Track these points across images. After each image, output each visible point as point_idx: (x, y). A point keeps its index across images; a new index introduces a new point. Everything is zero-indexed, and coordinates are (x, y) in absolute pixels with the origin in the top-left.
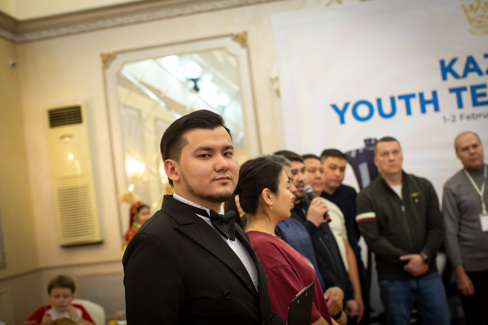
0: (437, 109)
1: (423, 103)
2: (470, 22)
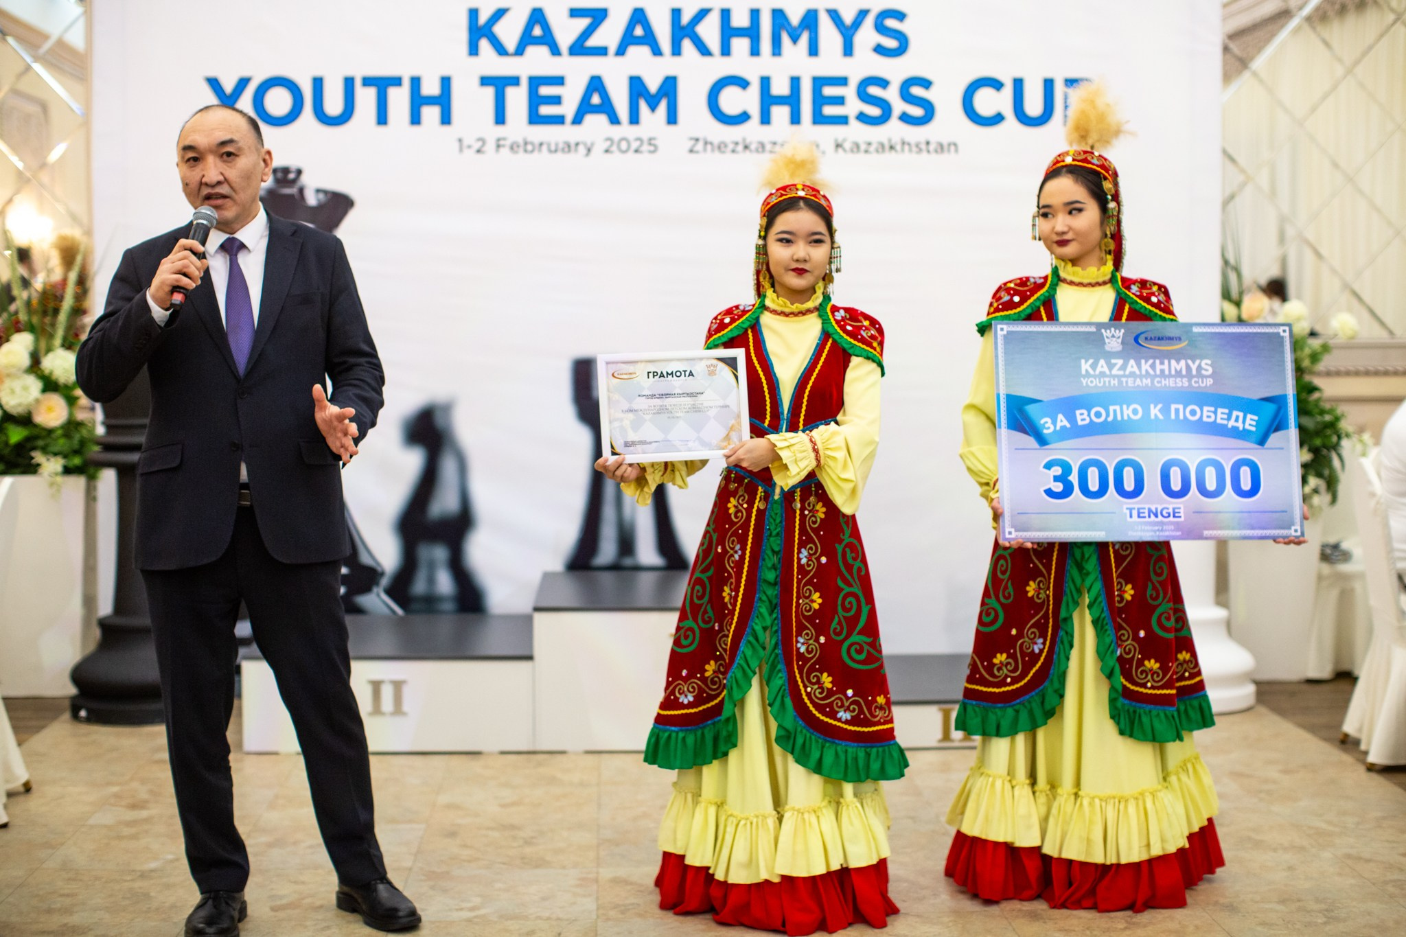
0: (446, 119)
1: (418, 101)
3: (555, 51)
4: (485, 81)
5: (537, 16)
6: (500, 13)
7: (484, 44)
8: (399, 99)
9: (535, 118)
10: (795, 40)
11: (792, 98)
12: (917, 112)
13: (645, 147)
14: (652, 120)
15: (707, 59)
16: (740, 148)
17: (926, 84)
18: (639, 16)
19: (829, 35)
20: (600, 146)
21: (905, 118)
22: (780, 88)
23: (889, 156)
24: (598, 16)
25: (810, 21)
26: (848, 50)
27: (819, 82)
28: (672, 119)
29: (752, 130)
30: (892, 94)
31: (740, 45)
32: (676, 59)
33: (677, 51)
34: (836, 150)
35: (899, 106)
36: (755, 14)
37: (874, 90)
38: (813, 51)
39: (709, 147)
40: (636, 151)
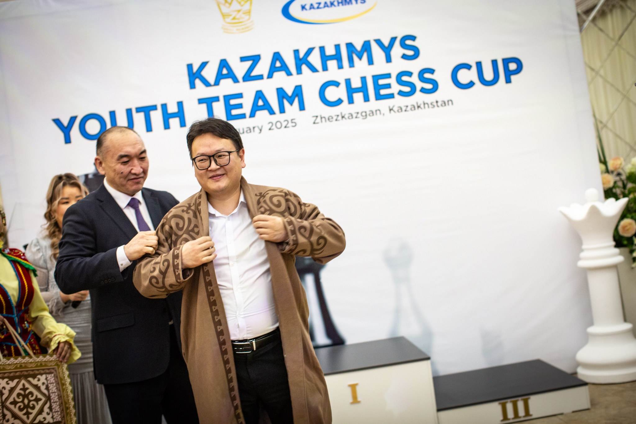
0: (183, 123)
1: (167, 117)
2: (224, 18)
3: (236, 80)
4: (201, 101)
5: (224, 64)
6: (204, 65)
7: (198, 82)
8: (157, 117)
9: (230, 117)
10: (360, 58)
11: (363, 89)
12: (429, 86)
13: (290, 124)
14: (292, 110)
15: (316, 74)
16: (340, 118)
17: (432, 71)
18: (277, 56)
19: (378, 53)
20: (266, 127)
21: (423, 90)
22: (356, 83)
23: (418, 111)
24: (255, 59)
25: (367, 46)
26: (389, 59)
27: (376, 78)
28: (302, 107)
29: (345, 107)
30: (414, 79)
31: (332, 64)
32: (300, 76)
33: (299, 71)
34: (390, 112)
35: (419, 85)
36: (337, 47)
37: (405, 78)
38: (371, 62)
39: (323, 119)
40: (285, 127)
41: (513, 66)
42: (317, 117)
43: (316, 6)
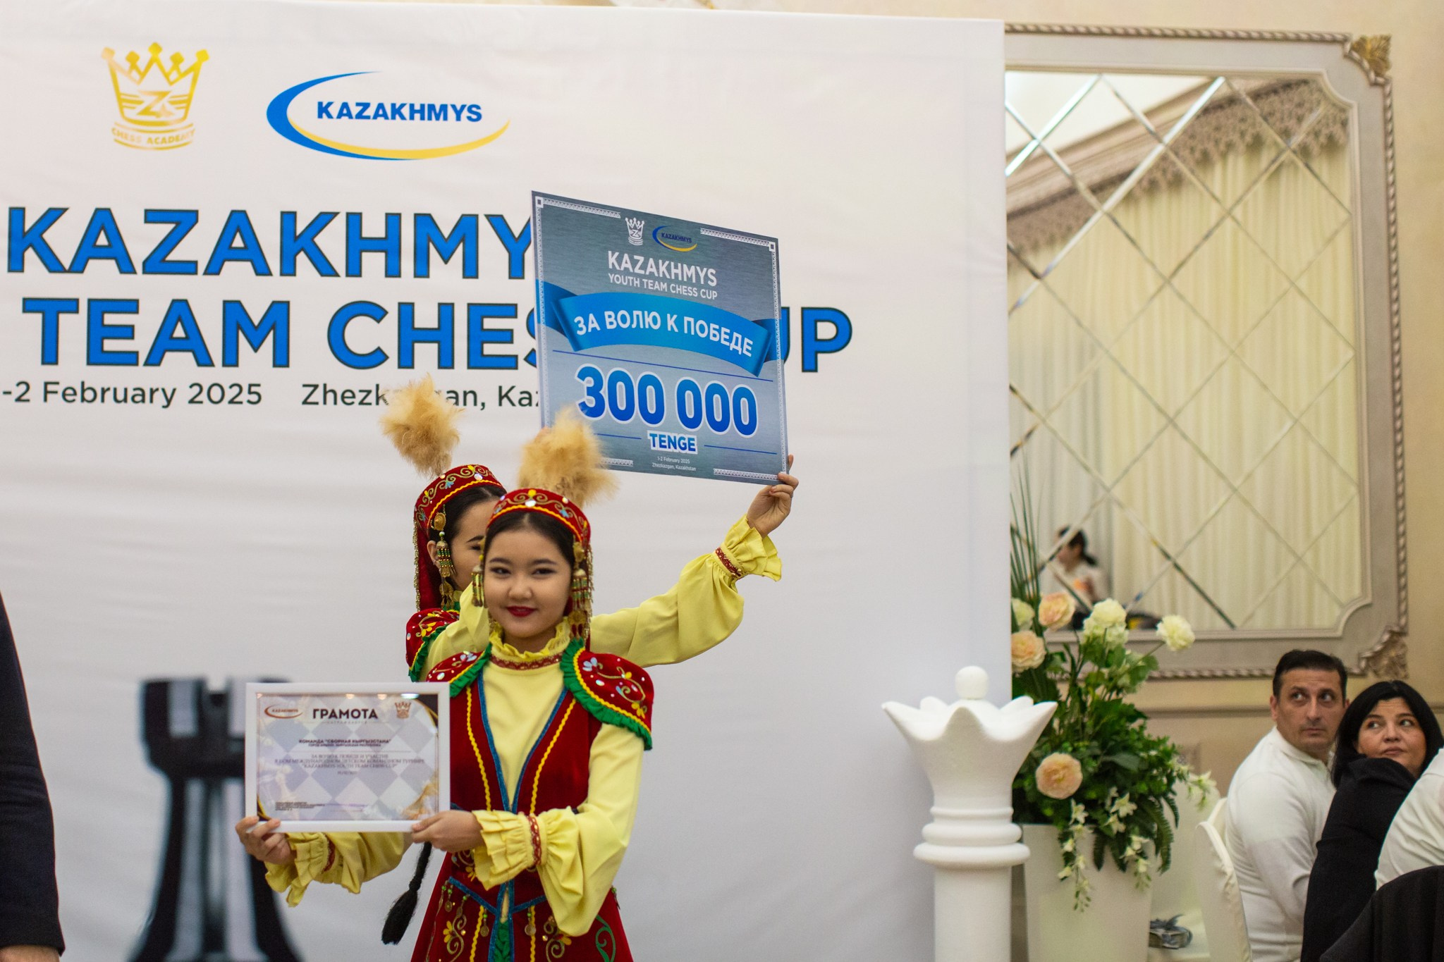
2: (121, 108)
3: (126, 267)
4: (30, 305)
5: (103, 220)
6: (53, 215)
7: (31, 257)
9: (96, 356)
10: (446, 257)
11: (442, 335)
13: (245, 396)
14: (254, 361)
15: (329, 280)
16: (372, 399)
18: (238, 221)
19: (491, 250)
20: (184, 394)
22: (426, 318)
24: (184, 221)
25: (467, 228)
26: (516, 270)
27: (478, 312)
28: (281, 359)
29: (388, 374)
31: (373, 262)
32: (288, 280)
33: (288, 269)
34: (500, 402)
36: (393, 220)
38: (470, 270)
39: (330, 396)
40: (232, 402)
41: (826, 330)
42: (316, 387)
43: (355, 110)
